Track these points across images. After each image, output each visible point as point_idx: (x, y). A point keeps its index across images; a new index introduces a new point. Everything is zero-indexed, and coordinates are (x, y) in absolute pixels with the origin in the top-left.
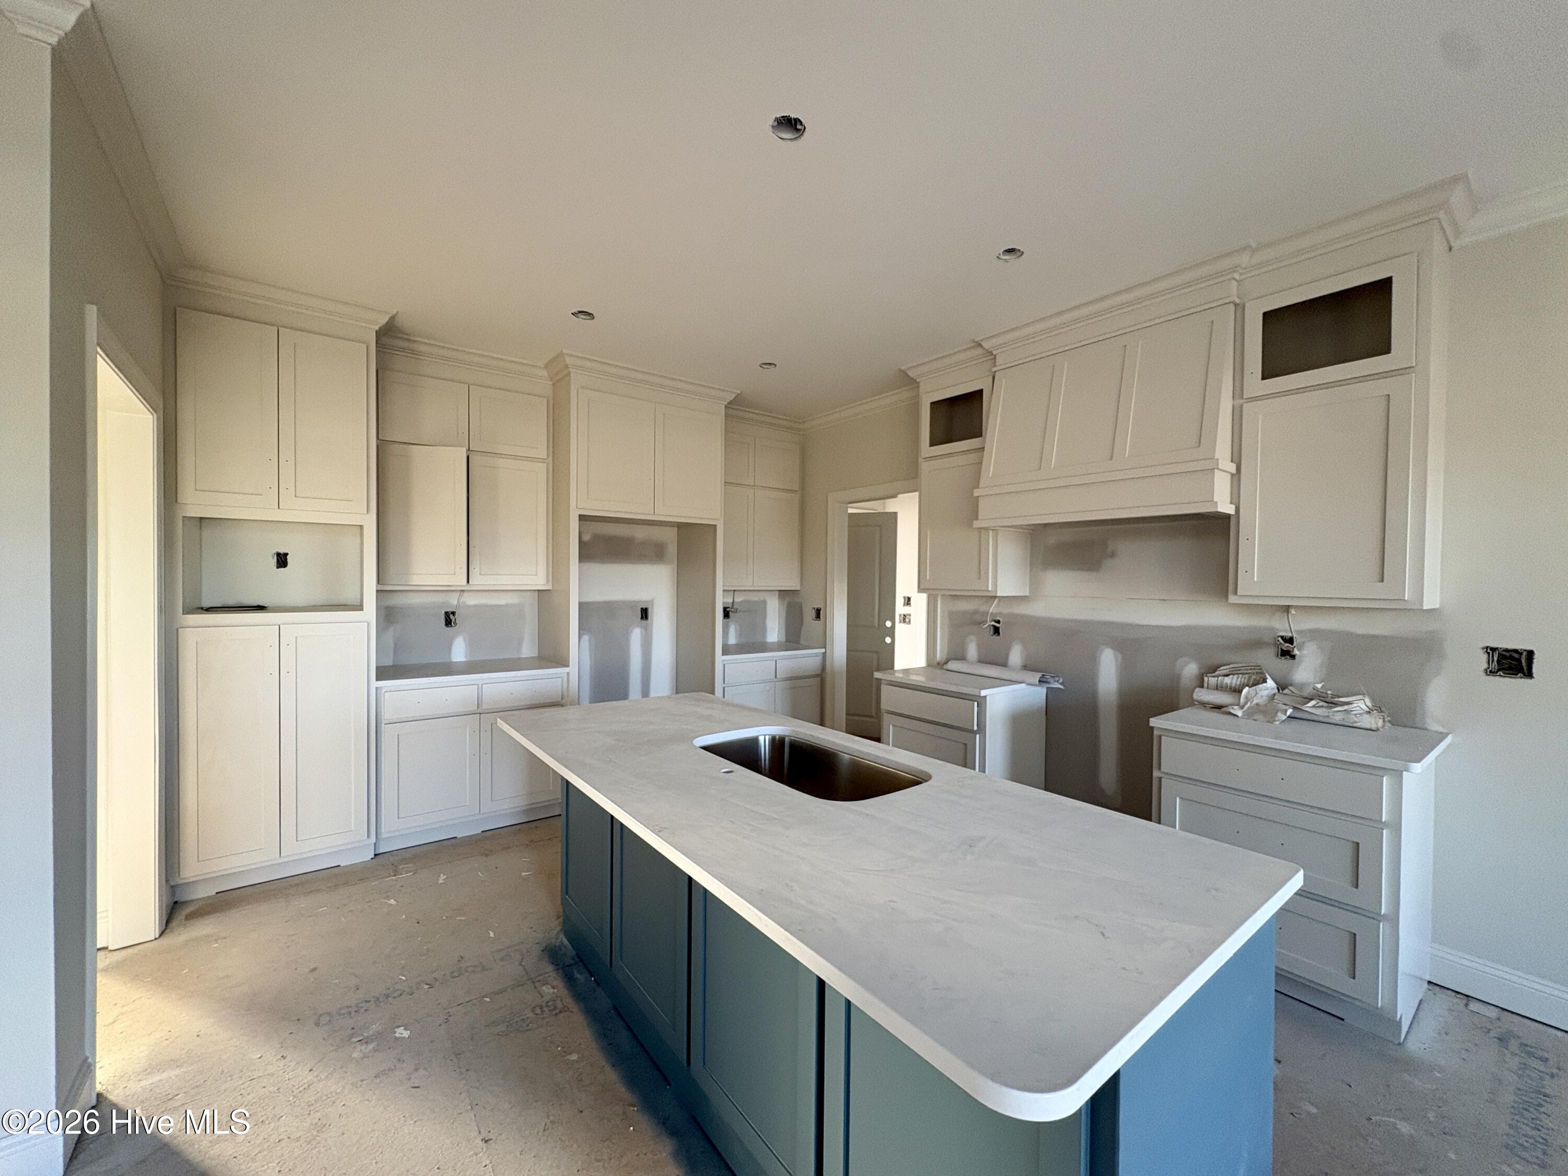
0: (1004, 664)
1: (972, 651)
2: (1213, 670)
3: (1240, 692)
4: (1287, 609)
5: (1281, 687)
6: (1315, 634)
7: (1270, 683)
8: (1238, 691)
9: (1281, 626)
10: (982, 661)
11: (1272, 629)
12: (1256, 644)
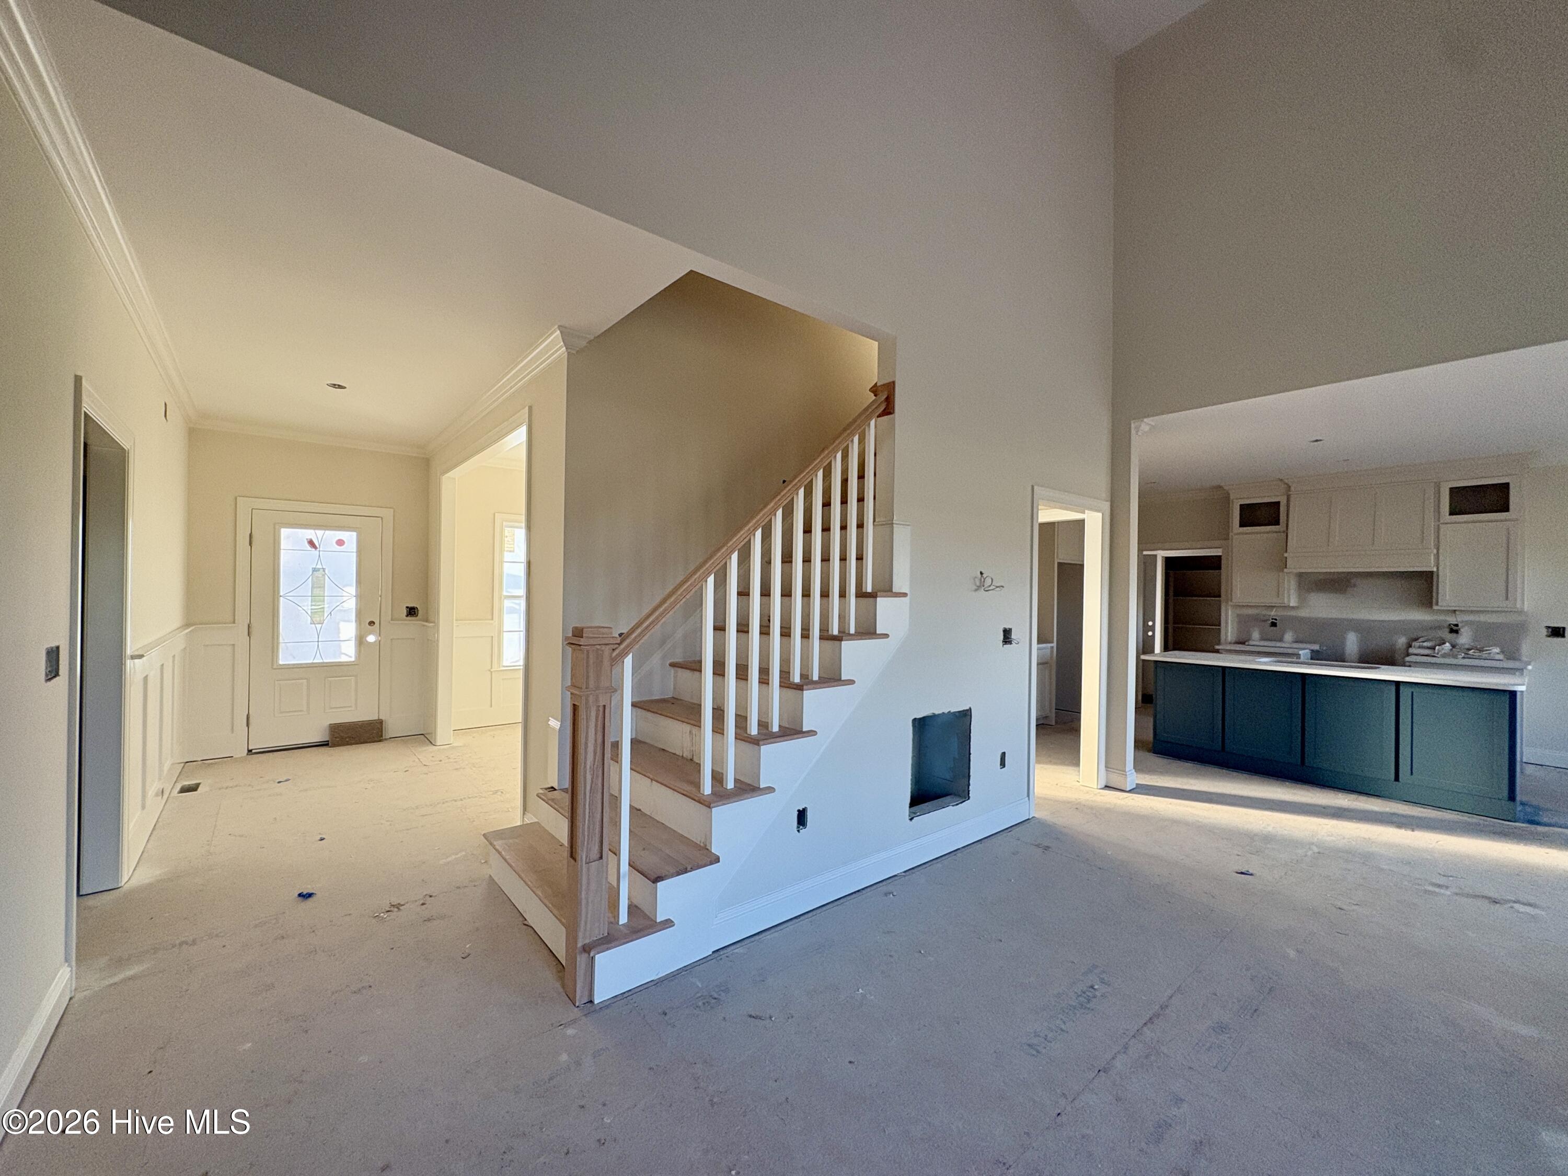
0: (1281, 640)
1: (1256, 635)
2: (1416, 640)
3: (1434, 649)
4: (1455, 611)
5: (1453, 646)
6: (1467, 623)
7: (1447, 644)
8: (1434, 648)
9: (1452, 620)
10: (1262, 639)
11: (1446, 621)
12: (1439, 628)
